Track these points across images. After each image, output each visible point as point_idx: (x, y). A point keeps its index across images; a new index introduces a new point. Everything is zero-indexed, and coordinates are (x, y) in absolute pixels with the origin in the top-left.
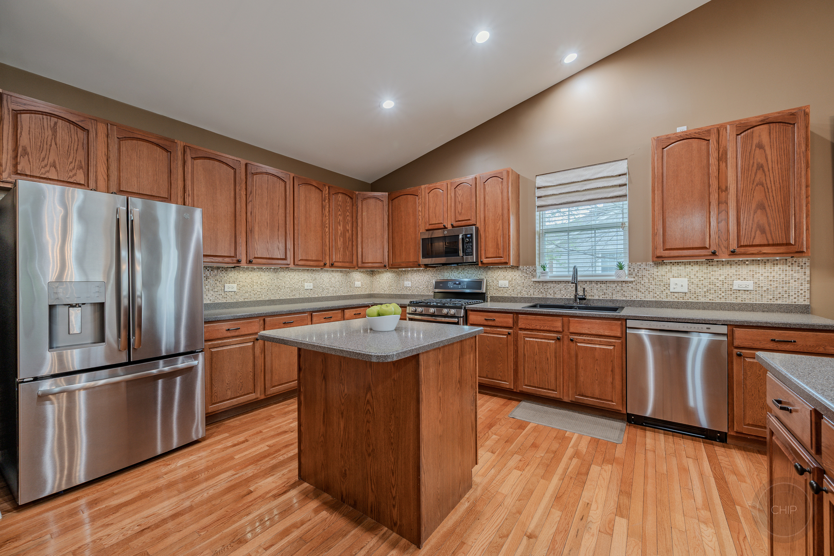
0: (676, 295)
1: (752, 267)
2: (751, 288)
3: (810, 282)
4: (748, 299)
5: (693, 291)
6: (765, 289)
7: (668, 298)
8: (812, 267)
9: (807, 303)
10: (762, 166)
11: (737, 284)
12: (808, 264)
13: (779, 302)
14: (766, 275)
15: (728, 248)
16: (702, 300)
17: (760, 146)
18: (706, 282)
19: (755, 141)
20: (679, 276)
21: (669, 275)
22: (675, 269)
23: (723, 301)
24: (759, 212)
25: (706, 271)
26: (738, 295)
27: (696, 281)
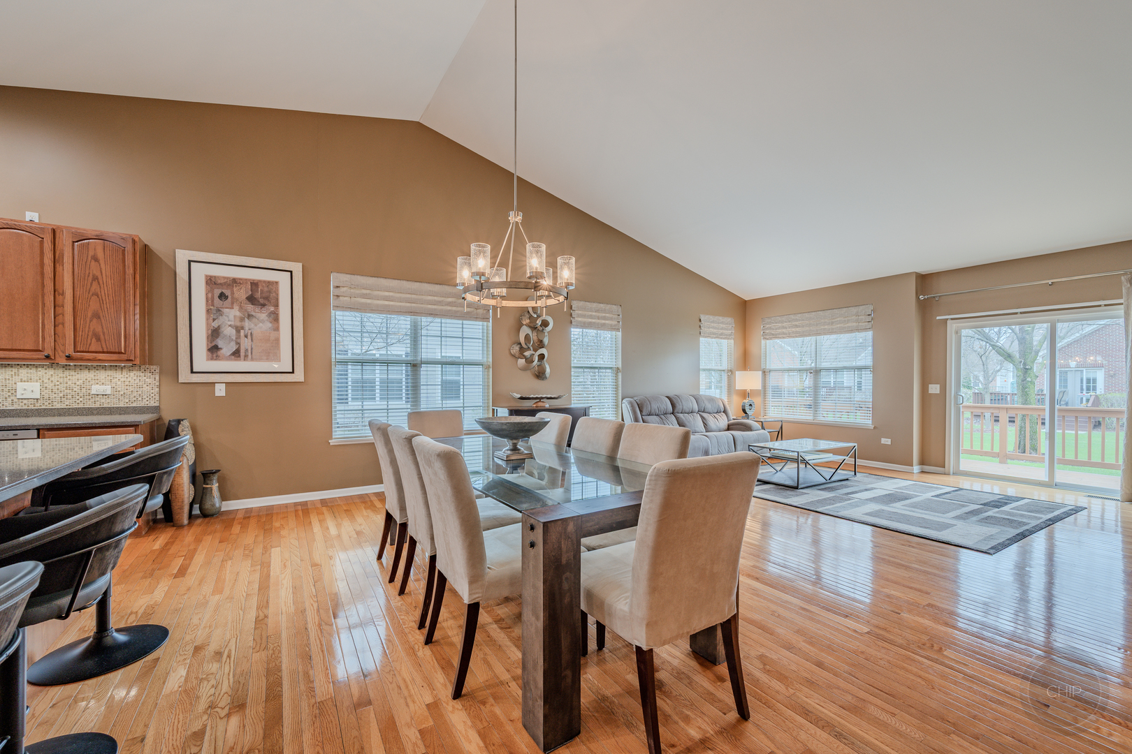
0: (25, 401)
1: (109, 373)
2: (109, 392)
3: (159, 386)
4: (106, 403)
5: (46, 396)
6: (122, 393)
7: (15, 406)
8: (161, 373)
9: (157, 404)
10: (97, 279)
11: (96, 389)
12: (158, 371)
13: (134, 405)
14: (123, 380)
15: (64, 352)
16: (58, 406)
17: (96, 259)
18: (62, 387)
19: (91, 253)
20: (30, 380)
21: (16, 378)
22: (24, 372)
23: (81, 406)
24: (95, 320)
25: (62, 375)
26: (97, 399)
27: (50, 386)
